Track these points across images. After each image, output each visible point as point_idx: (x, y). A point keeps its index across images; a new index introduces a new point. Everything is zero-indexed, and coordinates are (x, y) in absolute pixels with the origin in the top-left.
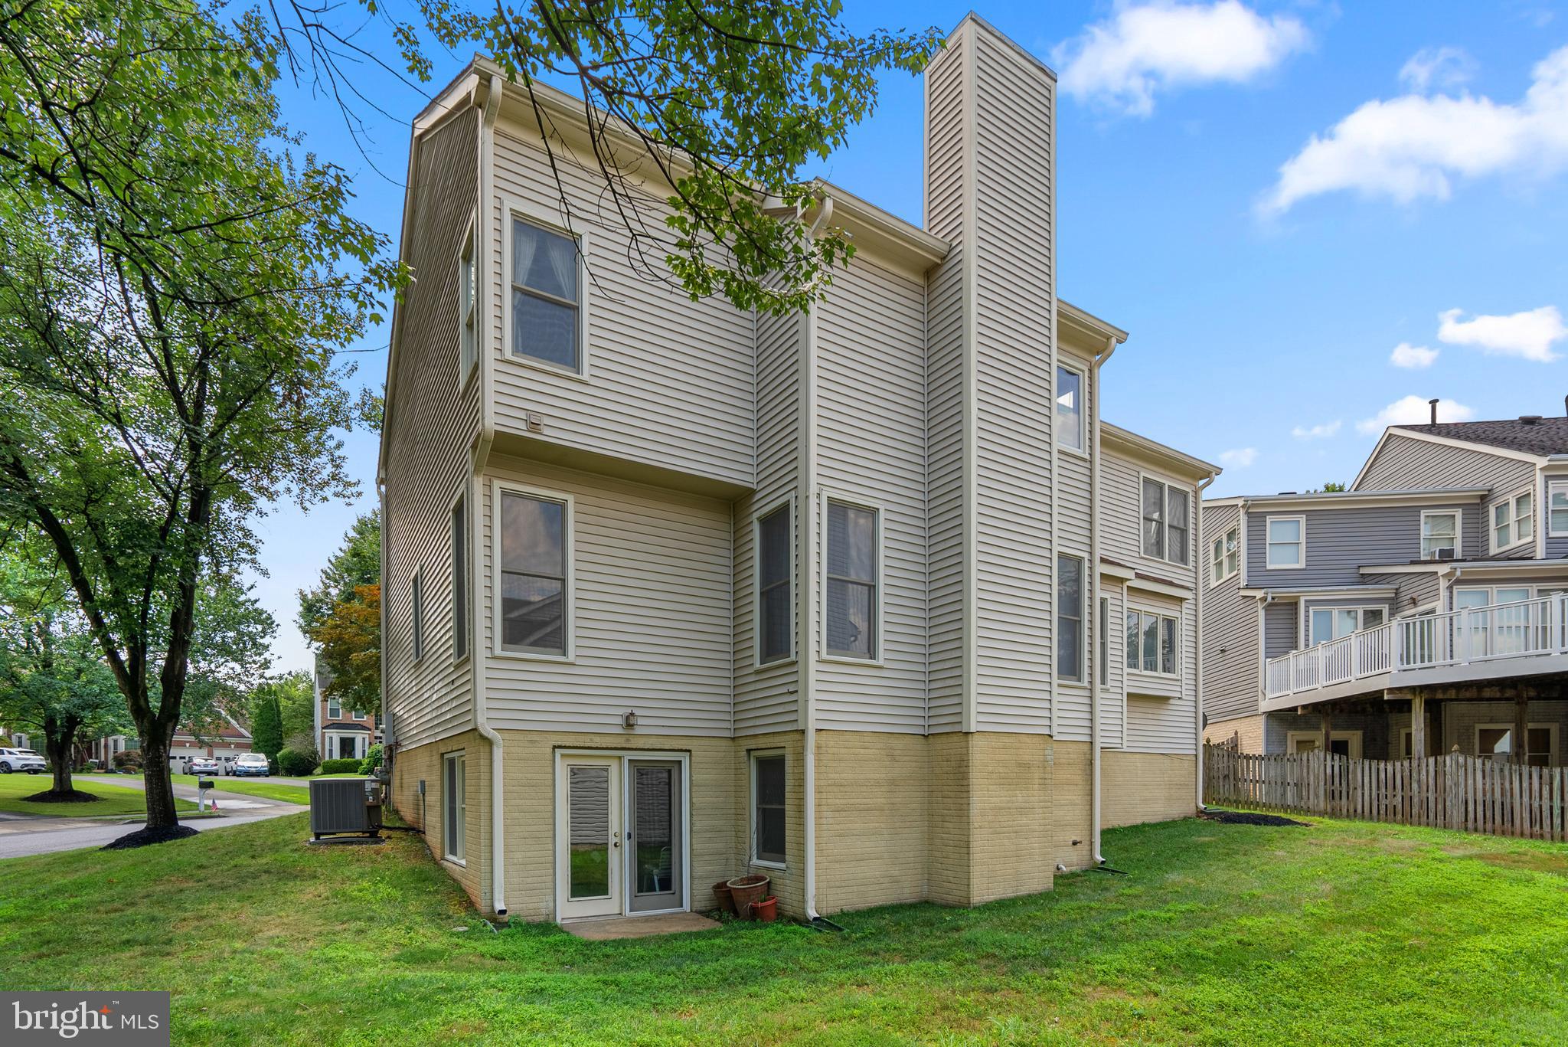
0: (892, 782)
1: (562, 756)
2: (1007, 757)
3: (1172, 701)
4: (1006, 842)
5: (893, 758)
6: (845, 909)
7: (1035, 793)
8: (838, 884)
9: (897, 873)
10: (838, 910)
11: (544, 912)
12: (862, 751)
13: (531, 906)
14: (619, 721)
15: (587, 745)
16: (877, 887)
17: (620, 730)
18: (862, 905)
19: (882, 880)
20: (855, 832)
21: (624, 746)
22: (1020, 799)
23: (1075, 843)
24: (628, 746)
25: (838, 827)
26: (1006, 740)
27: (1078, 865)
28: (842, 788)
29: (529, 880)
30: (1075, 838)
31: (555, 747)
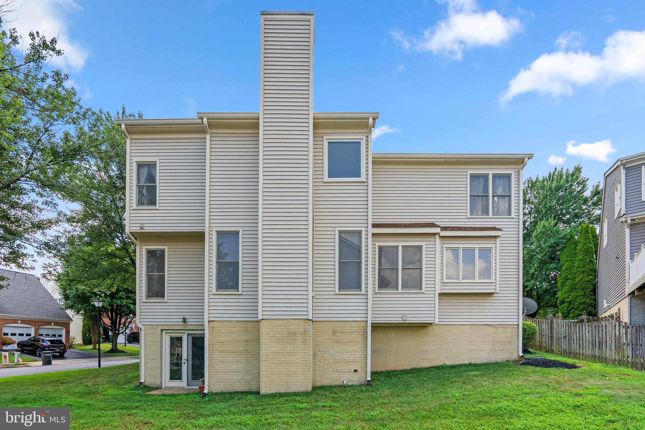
0: (247, 341)
1: (166, 333)
2: (281, 330)
3: (495, 295)
4: (281, 368)
5: (248, 332)
6: (224, 391)
7: (299, 346)
8: (220, 381)
9: (248, 378)
10: (220, 391)
11: (158, 384)
12: (232, 329)
13: (154, 381)
14: (181, 320)
15: (172, 329)
16: (239, 383)
17: (182, 323)
18: (231, 390)
19: (241, 381)
20: (228, 361)
21: (184, 329)
22: (289, 349)
23: (356, 371)
24: (185, 329)
25: (220, 359)
26: (281, 322)
27: (358, 381)
28: (223, 344)
29: (153, 373)
30: (355, 368)
31: (162, 330)
